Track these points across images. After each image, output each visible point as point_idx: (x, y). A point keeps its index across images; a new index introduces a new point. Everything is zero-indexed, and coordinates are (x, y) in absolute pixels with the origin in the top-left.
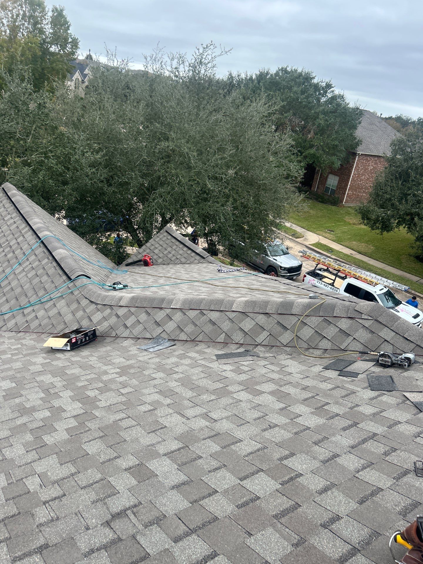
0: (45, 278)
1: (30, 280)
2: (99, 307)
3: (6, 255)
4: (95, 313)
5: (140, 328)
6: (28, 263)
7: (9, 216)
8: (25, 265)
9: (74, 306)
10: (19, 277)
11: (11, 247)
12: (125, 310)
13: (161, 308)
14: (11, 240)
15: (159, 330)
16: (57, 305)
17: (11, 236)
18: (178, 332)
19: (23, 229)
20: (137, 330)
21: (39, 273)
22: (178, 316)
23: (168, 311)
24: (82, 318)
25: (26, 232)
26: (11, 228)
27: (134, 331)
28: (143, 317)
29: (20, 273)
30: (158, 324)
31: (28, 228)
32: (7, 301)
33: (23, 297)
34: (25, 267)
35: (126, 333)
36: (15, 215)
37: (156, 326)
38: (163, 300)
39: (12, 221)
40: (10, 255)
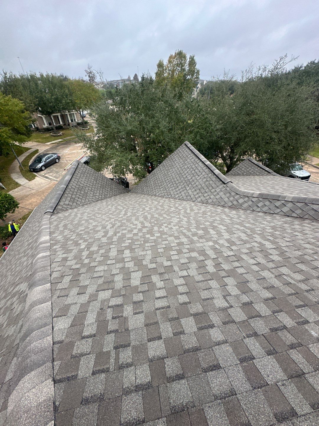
0: (211, 182)
1: (205, 183)
2: (241, 196)
3: (191, 172)
4: (240, 199)
5: (266, 208)
6: (202, 175)
7: (190, 156)
8: (201, 176)
9: (228, 195)
10: (199, 181)
11: (193, 168)
12: (257, 199)
13: (279, 200)
14: (193, 165)
15: (279, 210)
16: (220, 194)
17: (192, 164)
18: (291, 212)
19: (197, 161)
20: (265, 209)
21: (208, 180)
22: (290, 205)
23: (283, 202)
24: (234, 200)
25: (199, 162)
26: (192, 161)
27: (263, 209)
28: (267, 203)
29: (199, 179)
30: (278, 208)
31: (199, 161)
32: (195, 190)
33: (203, 189)
34: (201, 177)
35: (259, 210)
36: (192, 155)
37: (276, 208)
38: (279, 196)
39: (191, 157)
40: (193, 172)
